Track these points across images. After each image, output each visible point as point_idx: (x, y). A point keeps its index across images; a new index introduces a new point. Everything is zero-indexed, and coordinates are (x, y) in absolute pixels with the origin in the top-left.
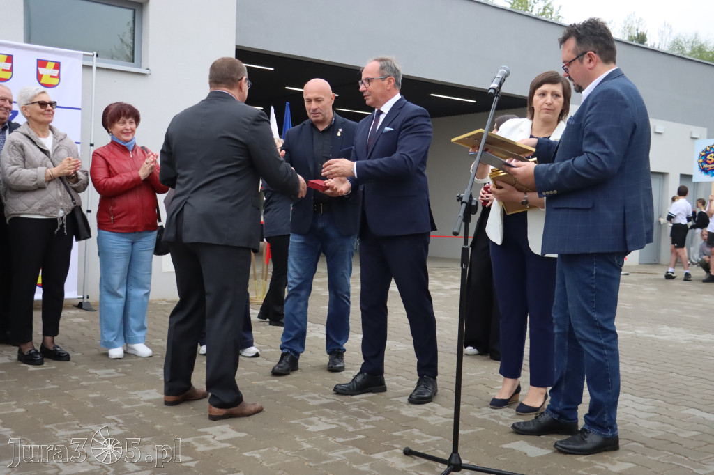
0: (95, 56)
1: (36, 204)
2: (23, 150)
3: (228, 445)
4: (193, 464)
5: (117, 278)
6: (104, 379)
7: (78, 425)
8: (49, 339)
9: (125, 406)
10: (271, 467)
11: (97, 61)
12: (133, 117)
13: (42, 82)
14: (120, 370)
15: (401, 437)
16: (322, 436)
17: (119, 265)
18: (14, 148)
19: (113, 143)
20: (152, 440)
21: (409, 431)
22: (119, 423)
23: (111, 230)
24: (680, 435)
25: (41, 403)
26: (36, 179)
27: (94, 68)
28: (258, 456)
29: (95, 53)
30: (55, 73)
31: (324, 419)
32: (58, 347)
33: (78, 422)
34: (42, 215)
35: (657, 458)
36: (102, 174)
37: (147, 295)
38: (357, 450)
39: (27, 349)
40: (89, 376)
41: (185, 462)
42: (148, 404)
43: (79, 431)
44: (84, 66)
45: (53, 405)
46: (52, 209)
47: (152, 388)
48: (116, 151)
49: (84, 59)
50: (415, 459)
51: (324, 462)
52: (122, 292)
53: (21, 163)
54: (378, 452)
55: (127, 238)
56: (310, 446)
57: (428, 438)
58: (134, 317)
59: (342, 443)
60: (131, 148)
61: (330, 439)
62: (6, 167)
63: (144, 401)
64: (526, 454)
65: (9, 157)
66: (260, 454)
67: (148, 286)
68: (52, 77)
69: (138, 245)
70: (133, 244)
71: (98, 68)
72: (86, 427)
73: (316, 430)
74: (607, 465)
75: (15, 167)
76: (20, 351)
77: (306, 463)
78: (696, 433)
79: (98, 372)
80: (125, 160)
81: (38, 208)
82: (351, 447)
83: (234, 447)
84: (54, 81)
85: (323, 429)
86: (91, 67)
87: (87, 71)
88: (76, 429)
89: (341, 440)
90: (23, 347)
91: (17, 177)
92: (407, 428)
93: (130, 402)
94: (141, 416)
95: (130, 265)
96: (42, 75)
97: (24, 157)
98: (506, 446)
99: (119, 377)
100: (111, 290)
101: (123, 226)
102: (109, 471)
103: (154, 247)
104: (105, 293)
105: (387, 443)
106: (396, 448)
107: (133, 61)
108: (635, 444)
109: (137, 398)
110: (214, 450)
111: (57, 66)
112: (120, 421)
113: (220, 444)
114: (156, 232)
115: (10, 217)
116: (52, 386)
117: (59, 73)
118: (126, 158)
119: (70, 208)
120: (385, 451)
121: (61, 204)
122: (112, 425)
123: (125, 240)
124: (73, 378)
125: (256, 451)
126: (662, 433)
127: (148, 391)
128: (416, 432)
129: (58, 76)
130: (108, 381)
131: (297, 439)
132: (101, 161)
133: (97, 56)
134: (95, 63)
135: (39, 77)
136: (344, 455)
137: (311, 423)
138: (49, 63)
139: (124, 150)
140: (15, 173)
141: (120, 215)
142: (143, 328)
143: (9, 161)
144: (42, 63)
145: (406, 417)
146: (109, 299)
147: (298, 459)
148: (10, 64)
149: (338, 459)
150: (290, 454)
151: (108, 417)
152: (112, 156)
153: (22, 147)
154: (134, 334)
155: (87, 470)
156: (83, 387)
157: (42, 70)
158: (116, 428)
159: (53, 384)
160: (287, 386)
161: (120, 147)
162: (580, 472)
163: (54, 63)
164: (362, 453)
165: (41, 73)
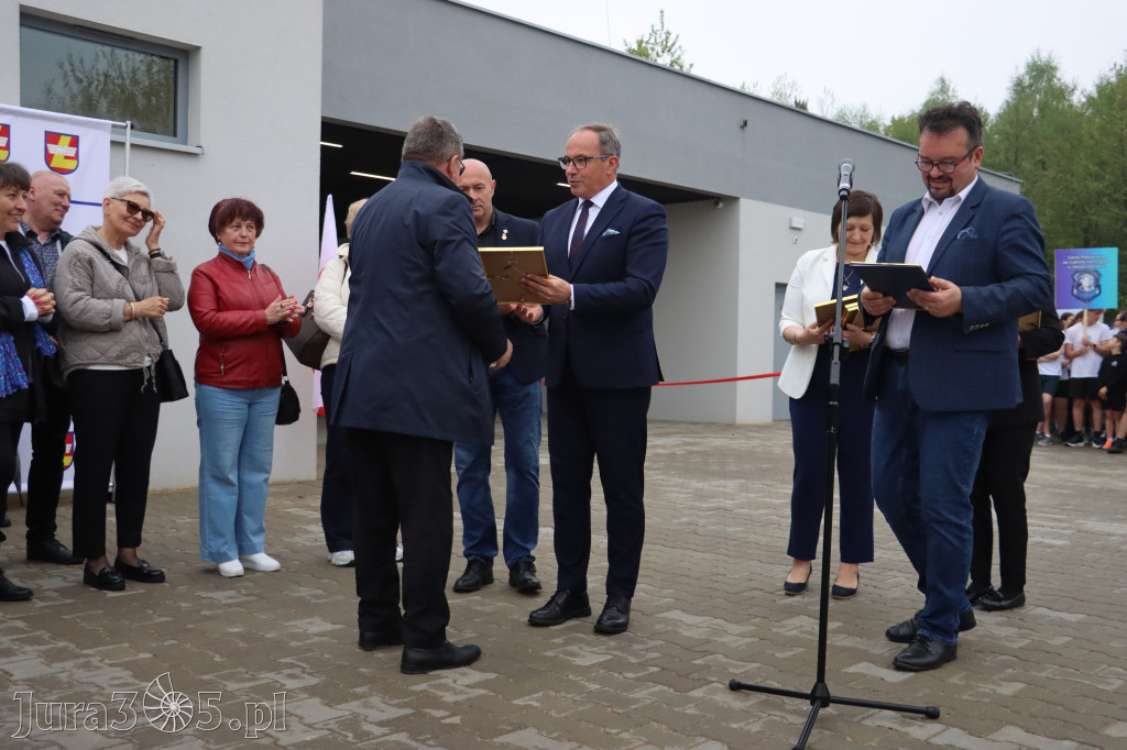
0: (129, 128)
1: (112, 349)
2: (92, 267)
3: (482, 692)
4: (456, 720)
5: (228, 457)
6: (229, 606)
7: (247, 673)
8: (128, 551)
9: (294, 644)
10: (566, 717)
11: (132, 135)
12: (253, 220)
13: (53, 164)
14: (243, 591)
15: (708, 667)
16: (602, 671)
17: (231, 438)
18: (78, 264)
19: (222, 255)
20: (370, 688)
21: (710, 657)
22: (304, 668)
23: (219, 385)
24: (1050, 642)
25: (166, 643)
26: (110, 316)
27: (128, 146)
28: (535, 704)
29: (129, 123)
30: (72, 152)
31: (586, 648)
32: (144, 562)
33: (245, 670)
34: (121, 365)
35: (1044, 674)
36: (207, 304)
37: (266, 480)
38: (666, 688)
39: (98, 568)
40: (205, 601)
41: (443, 718)
42: (326, 638)
43: (257, 683)
44: (114, 143)
45: (188, 646)
46: (135, 356)
47: (311, 616)
48: (228, 268)
49: (112, 133)
50: (748, 695)
51: (633, 707)
52: (233, 477)
53: (88, 288)
54: (693, 689)
55: (242, 397)
56: (597, 687)
57: (743, 666)
58: (249, 514)
59: (637, 680)
60: (249, 266)
61: (616, 675)
62: (66, 293)
63: (315, 635)
64: (883, 679)
65: (70, 277)
66: (536, 700)
67: (268, 467)
68: (67, 157)
69: (258, 408)
70: (250, 405)
71: (133, 146)
72: (263, 676)
73: (588, 664)
74: (991, 686)
75: (80, 294)
76: (87, 571)
77: (609, 710)
78: (1067, 639)
79: (215, 595)
80: (241, 283)
81: (115, 355)
82: (651, 684)
83: (491, 693)
84: (70, 164)
85: (597, 661)
86: (122, 144)
87: (118, 150)
88: (249, 680)
89: (631, 675)
90: (92, 564)
91: (83, 310)
92: (705, 653)
93: (295, 637)
94: (327, 656)
95: (244, 438)
96: (53, 155)
97: (92, 279)
98: (852, 670)
99: (251, 601)
100: (219, 475)
101: (238, 379)
102: (347, 737)
103: (276, 411)
104: (208, 479)
105: (695, 676)
106: (712, 682)
107: (175, 135)
108: (1006, 657)
109: (301, 631)
110: (468, 699)
111: (75, 142)
112: (303, 665)
113: (470, 690)
114: (279, 389)
115: (73, 369)
116: (163, 619)
117: (77, 152)
118: (242, 279)
119: (159, 352)
120: (700, 687)
121: (147, 347)
122: (297, 671)
123: (239, 400)
124: (183, 605)
125: (527, 698)
126: (1028, 641)
127: (308, 620)
128: (720, 657)
129: (76, 157)
130: (238, 609)
131: (571, 677)
132: (206, 285)
133: (132, 127)
134: (129, 137)
135: (49, 158)
136: (650, 694)
137: (574, 655)
138: (62, 137)
139: (240, 267)
140: (81, 302)
141: (233, 364)
142: (261, 530)
143: (71, 284)
144: (52, 138)
145: (691, 638)
146: (214, 488)
147: (592, 705)
148: (6, 139)
149: (648, 701)
150: (577, 698)
151: (283, 660)
152: (223, 276)
153: (90, 262)
154: (250, 540)
155: (314, 737)
156: (207, 618)
157: (52, 148)
158: (305, 676)
159: (160, 616)
160: (500, 604)
161: (234, 263)
162: (965, 697)
163: (70, 138)
164: (672, 690)
165: (51, 152)
